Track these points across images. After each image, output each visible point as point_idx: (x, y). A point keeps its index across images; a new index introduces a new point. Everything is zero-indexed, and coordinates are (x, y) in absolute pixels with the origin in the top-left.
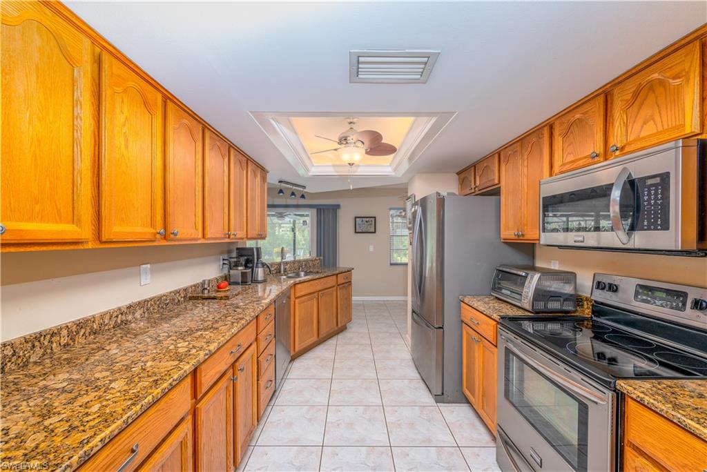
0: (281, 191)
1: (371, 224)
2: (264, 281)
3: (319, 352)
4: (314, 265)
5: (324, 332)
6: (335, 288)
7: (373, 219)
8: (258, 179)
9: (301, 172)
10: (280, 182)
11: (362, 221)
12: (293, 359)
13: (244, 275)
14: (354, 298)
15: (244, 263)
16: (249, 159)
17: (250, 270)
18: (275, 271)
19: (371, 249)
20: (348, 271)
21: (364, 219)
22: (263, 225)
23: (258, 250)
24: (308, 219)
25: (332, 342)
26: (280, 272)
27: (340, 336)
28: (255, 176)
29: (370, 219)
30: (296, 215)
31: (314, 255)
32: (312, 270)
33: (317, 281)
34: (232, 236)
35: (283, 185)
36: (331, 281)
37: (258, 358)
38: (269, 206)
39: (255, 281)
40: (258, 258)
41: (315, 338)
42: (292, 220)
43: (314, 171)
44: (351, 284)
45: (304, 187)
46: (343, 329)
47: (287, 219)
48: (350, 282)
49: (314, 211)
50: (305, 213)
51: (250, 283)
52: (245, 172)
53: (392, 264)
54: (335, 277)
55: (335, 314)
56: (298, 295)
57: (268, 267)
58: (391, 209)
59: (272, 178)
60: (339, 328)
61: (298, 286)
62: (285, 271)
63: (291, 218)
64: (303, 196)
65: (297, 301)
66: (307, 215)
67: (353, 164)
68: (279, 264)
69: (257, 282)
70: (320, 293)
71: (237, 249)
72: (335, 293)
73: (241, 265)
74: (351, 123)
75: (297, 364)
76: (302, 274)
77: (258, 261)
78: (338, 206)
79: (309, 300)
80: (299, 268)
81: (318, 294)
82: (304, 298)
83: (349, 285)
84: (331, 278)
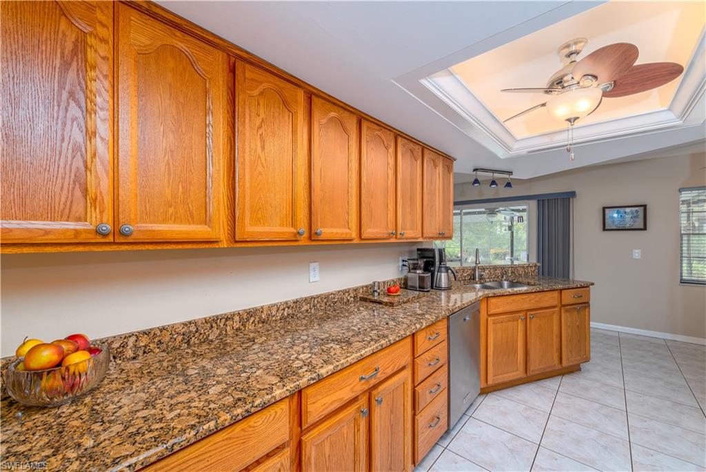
0: (476, 181)
1: (637, 217)
2: (449, 289)
3: (527, 393)
4: (525, 274)
5: (536, 366)
6: (557, 309)
7: (641, 210)
8: (440, 169)
9: (501, 153)
10: (474, 170)
11: (618, 212)
13: (422, 279)
14: (593, 324)
15: (422, 266)
16: (424, 147)
17: (430, 274)
18: (471, 277)
19: (637, 254)
20: (582, 287)
21: (621, 209)
22: (447, 222)
23: (441, 252)
24: (524, 215)
25: (552, 384)
26: (474, 279)
27: (567, 379)
28: (435, 166)
29: (635, 209)
30: (513, 210)
32: (520, 280)
33: (524, 297)
34: (399, 236)
35: (478, 173)
36: (551, 299)
37: (414, 387)
39: (435, 286)
40: (441, 260)
41: (519, 373)
42: (508, 217)
44: (589, 306)
45: (510, 173)
46: (574, 370)
47: (500, 217)
48: (588, 303)
49: (534, 203)
50: (521, 208)
51: (429, 289)
52: (419, 162)
53: (683, 282)
54: (556, 294)
55: (556, 346)
56: (492, 311)
57: (453, 272)
58: (680, 190)
59: (463, 166)
60: (566, 368)
61: (493, 301)
62: (481, 277)
63: (508, 215)
64: (509, 185)
65: (489, 319)
66: (524, 210)
68: (474, 269)
69: (440, 288)
70: (528, 313)
71: (418, 250)
72: (556, 316)
73: (420, 268)
75: (491, 401)
76: (506, 284)
77: (440, 264)
78: (573, 194)
79: (510, 321)
80: (503, 277)
81: (526, 314)
82: (502, 317)
83: (586, 307)
84: (549, 294)
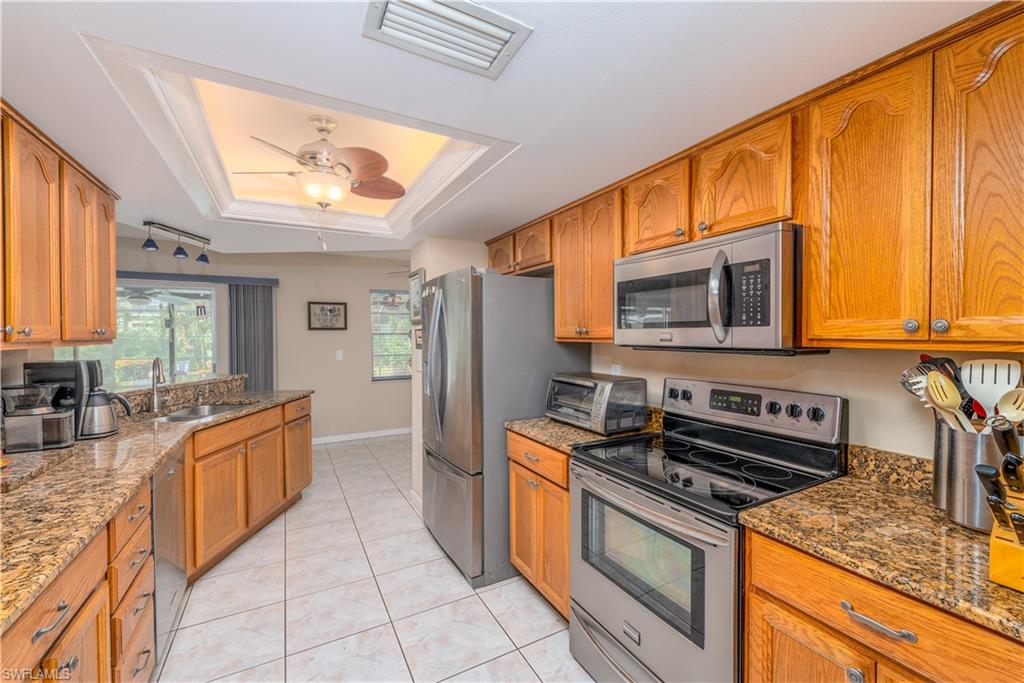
0: (150, 243)
1: (338, 315)
2: (113, 433)
3: (248, 553)
4: (230, 390)
5: (257, 515)
6: (280, 429)
7: (342, 307)
8: (92, 210)
9: (204, 208)
10: (146, 223)
11: (323, 309)
12: (191, 583)
13: (47, 424)
14: (315, 441)
15: (50, 398)
16: (64, 160)
17: (72, 412)
18: (137, 410)
19: (340, 355)
20: (305, 397)
21: (325, 306)
22: (106, 313)
23: (93, 367)
24: (207, 304)
25: (276, 527)
26: (150, 410)
27: (291, 514)
28: (83, 201)
29: (336, 307)
31: (224, 370)
32: (225, 399)
33: (244, 420)
34: (15, 337)
35: (154, 230)
36: (273, 418)
37: (111, 615)
38: (121, 274)
39: (85, 436)
40: (93, 384)
41: (241, 530)
42: (165, 305)
43: (232, 210)
44: (310, 418)
45: (207, 240)
46: (298, 498)
47: (155, 302)
48: (308, 415)
49: (224, 288)
50: (202, 293)
51: (70, 443)
52: (54, 187)
53: (374, 380)
54: (279, 410)
55: (280, 476)
56: (200, 453)
57: (120, 400)
58: (372, 291)
59: (130, 213)
60: (290, 500)
61: (203, 435)
62: (163, 405)
63: (165, 300)
64: (203, 258)
65: (199, 466)
66: (207, 297)
67: (327, 205)
68: (149, 394)
69: (91, 437)
70: (249, 442)
71: (26, 366)
72: (280, 439)
73: (43, 403)
74: (321, 130)
75: (202, 589)
76: (206, 409)
77: (92, 390)
78: (276, 282)
79: (227, 460)
80: (197, 399)
81: (246, 445)
82: (216, 456)
83: (306, 421)
84: (271, 412)
